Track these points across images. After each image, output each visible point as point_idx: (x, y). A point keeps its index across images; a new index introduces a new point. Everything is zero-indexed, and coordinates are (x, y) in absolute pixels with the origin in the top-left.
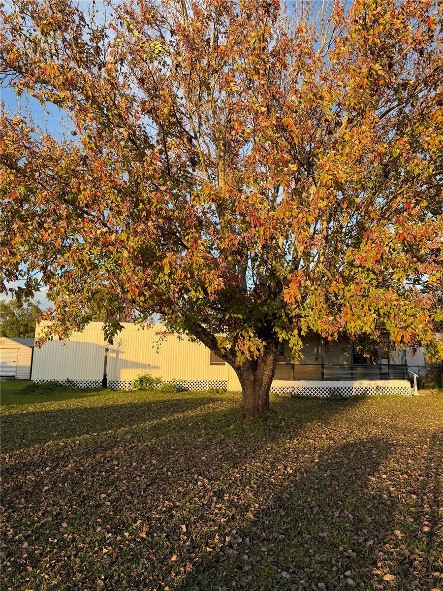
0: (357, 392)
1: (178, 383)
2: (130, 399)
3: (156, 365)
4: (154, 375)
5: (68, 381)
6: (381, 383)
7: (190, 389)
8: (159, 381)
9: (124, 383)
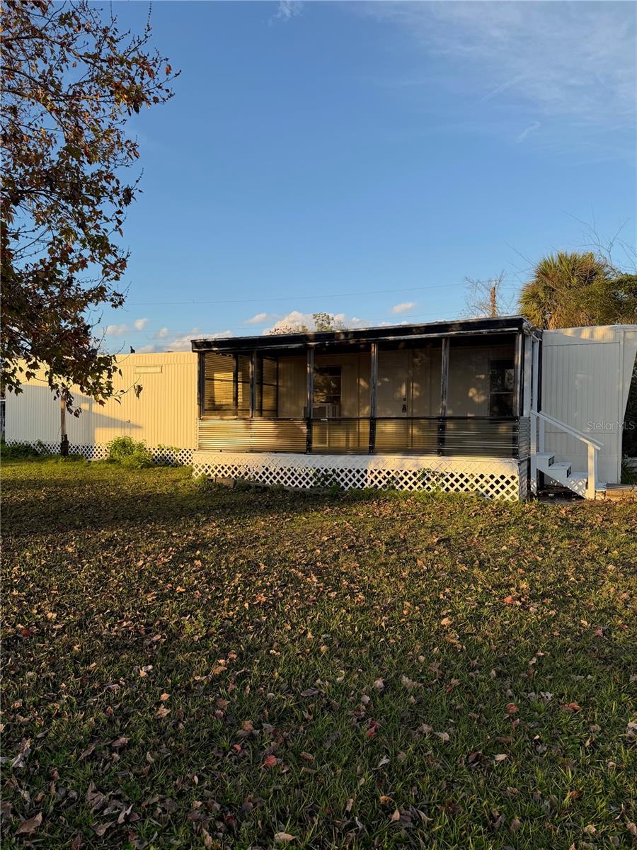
0: (376, 482)
1: (168, 452)
2: (94, 475)
3: (138, 424)
4: (136, 438)
5: (40, 444)
6: (431, 462)
7: (185, 463)
8: (141, 447)
9: (99, 450)
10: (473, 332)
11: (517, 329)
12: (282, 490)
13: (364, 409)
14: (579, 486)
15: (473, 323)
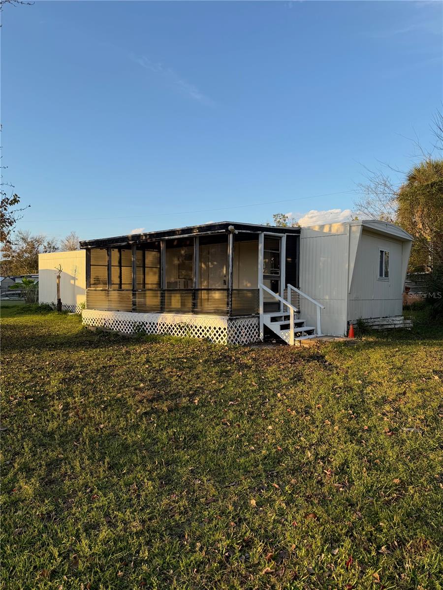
0: (162, 330)
10: (204, 233)
11: (224, 231)
12: (116, 335)
13: (204, 282)
14: (286, 336)
15: (203, 227)
